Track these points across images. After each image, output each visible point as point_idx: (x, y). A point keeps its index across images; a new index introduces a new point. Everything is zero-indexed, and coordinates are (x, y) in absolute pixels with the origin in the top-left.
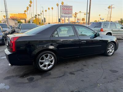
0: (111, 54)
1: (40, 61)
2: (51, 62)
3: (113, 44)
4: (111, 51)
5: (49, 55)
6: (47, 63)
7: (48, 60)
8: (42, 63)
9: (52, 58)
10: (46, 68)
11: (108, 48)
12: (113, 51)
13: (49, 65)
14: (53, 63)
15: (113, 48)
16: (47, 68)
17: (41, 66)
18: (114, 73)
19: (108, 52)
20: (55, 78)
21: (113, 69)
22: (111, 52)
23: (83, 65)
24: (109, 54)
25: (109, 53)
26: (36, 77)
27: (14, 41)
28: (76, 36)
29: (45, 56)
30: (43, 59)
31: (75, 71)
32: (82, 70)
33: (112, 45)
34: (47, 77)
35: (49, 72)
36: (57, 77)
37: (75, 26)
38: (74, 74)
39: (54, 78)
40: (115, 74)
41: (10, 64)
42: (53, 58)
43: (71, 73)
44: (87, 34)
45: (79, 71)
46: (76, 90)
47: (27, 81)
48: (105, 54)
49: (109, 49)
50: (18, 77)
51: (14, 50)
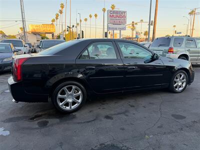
0: (181, 89)
1: (59, 96)
2: (78, 98)
3: (184, 73)
4: (180, 84)
5: (74, 87)
6: (70, 100)
7: (71, 95)
8: (62, 100)
9: (78, 92)
10: (68, 108)
11: (175, 80)
12: (184, 85)
13: (74, 103)
14: (80, 101)
15: (184, 80)
16: (71, 108)
17: (61, 104)
18: (177, 120)
19: (174, 85)
20: (81, 123)
21: (177, 114)
22: (180, 87)
23: (129, 105)
24: (177, 89)
25: (176, 87)
26: (52, 121)
27: (20, 64)
28: (119, 58)
29: (67, 88)
30: (63, 93)
31: (115, 114)
32: (125, 113)
33: (182, 74)
34: (68, 121)
35: (74, 114)
36: (84, 122)
37: (119, 43)
38: (112, 119)
39: (79, 123)
40: (180, 121)
41: (14, 100)
42: (80, 92)
43: (107, 117)
45: (121, 113)
46: (109, 143)
47: (37, 126)
48: (170, 90)
49: (177, 82)
51: (19, 78)
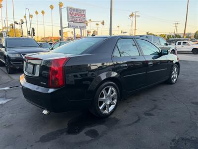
0: (175, 80)
3: (176, 66)
6: (108, 103)
7: (109, 96)
9: (113, 93)
12: (176, 77)
13: (110, 105)
14: (115, 102)
15: (177, 72)
16: (108, 111)
17: (101, 108)
19: (172, 77)
20: (131, 124)
23: (151, 100)
24: (173, 81)
25: (172, 79)
26: (99, 128)
27: (61, 66)
28: (141, 55)
29: (106, 90)
32: (156, 107)
36: (133, 123)
38: (153, 115)
39: (129, 125)
43: (147, 114)
44: (148, 53)
47: (89, 138)
49: (173, 74)
50: (65, 134)
51: (61, 83)
